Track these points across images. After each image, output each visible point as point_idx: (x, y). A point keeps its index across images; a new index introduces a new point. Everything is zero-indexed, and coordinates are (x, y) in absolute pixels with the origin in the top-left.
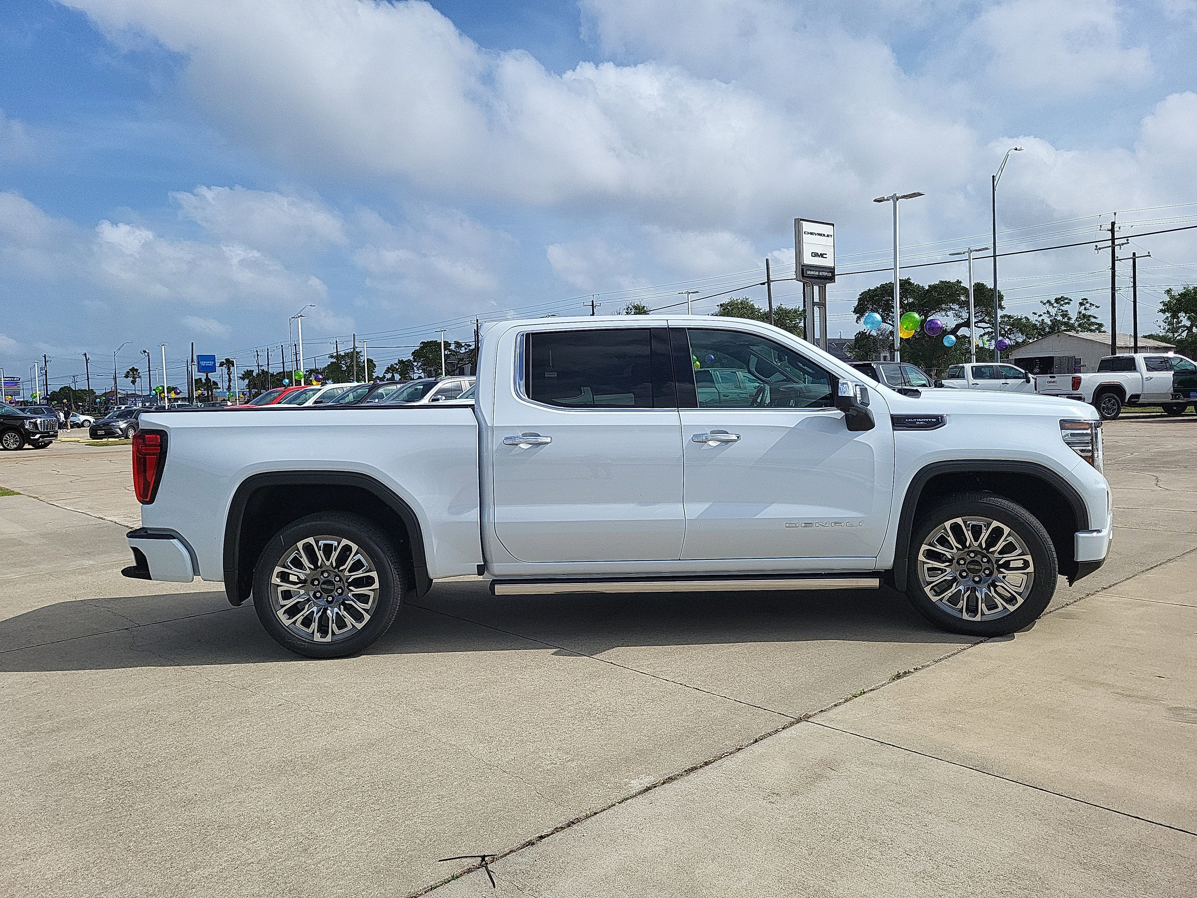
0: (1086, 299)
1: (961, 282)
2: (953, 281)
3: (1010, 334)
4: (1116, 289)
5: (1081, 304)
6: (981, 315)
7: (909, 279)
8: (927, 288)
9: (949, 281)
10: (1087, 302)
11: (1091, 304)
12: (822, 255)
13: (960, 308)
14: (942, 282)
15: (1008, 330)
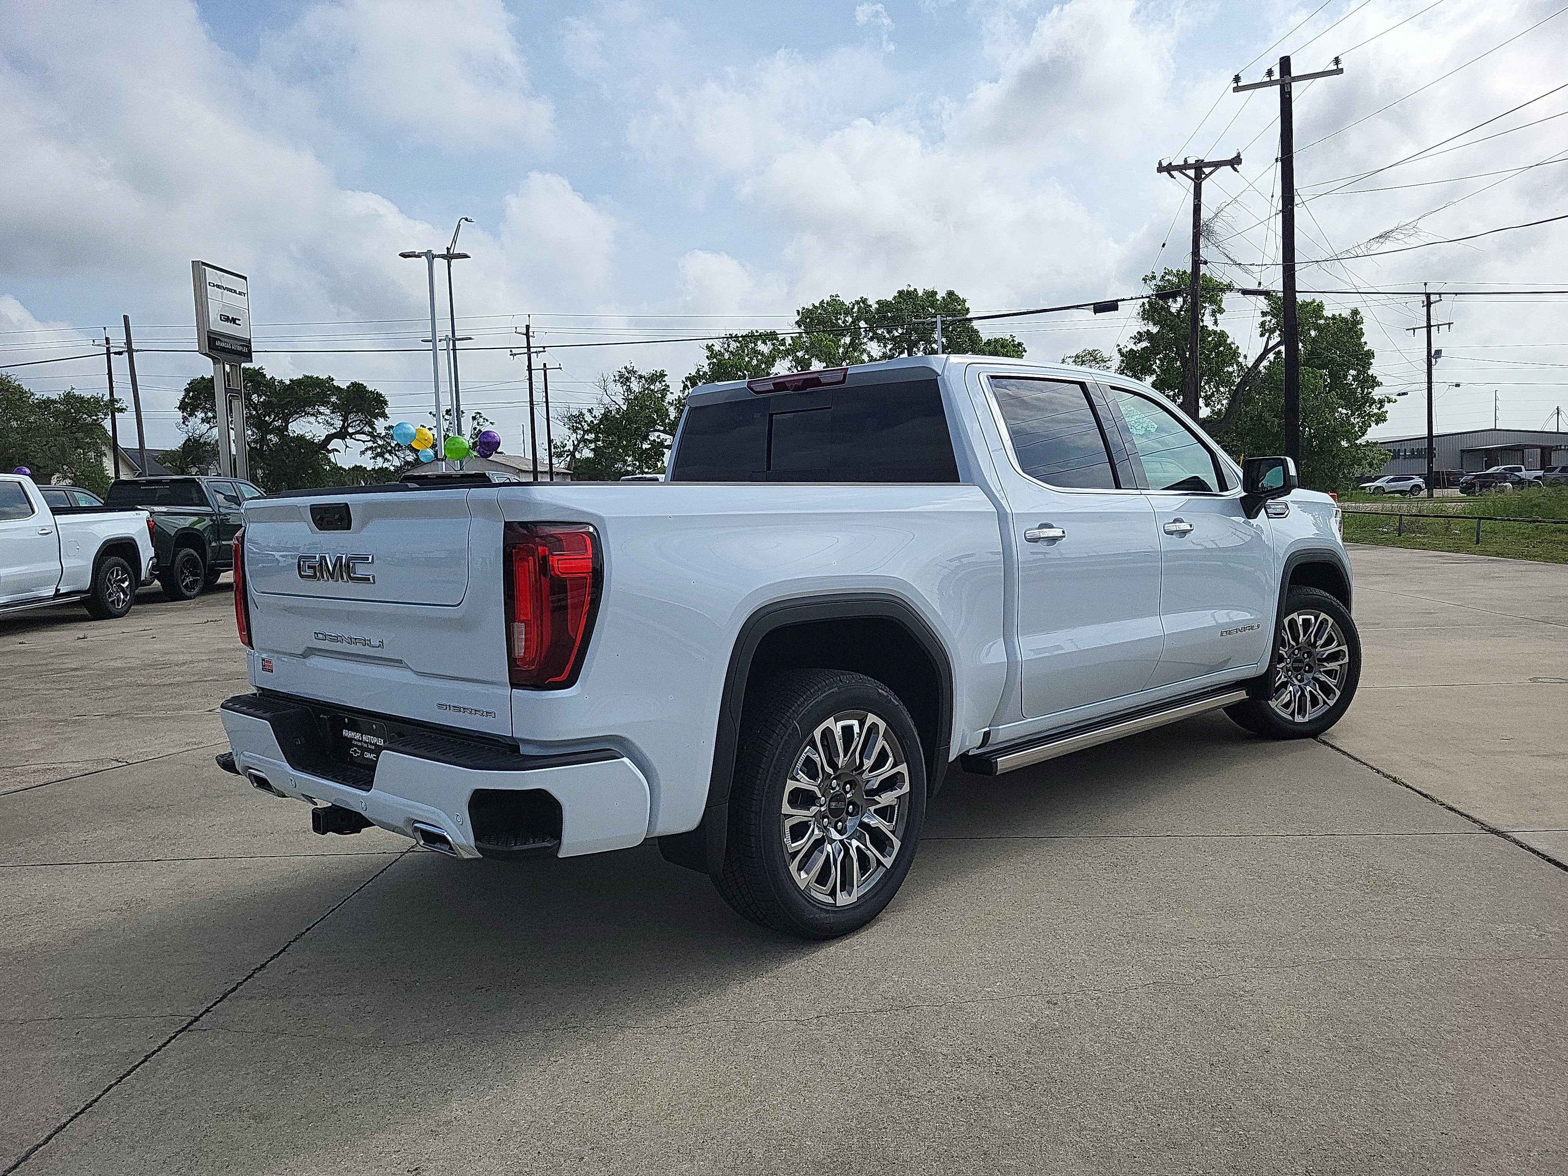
0: (480, 413)
1: (333, 380)
2: (323, 376)
3: (398, 451)
4: (534, 403)
5: (474, 418)
6: (359, 425)
7: (261, 368)
8: (288, 382)
9: (317, 377)
10: (481, 417)
11: (484, 419)
12: (234, 320)
13: (331, 413)
14: (305, 376)
15: (396, 445)
